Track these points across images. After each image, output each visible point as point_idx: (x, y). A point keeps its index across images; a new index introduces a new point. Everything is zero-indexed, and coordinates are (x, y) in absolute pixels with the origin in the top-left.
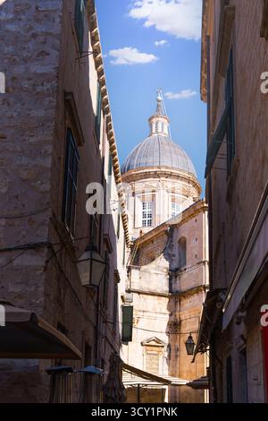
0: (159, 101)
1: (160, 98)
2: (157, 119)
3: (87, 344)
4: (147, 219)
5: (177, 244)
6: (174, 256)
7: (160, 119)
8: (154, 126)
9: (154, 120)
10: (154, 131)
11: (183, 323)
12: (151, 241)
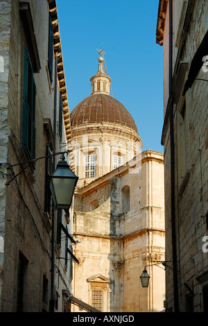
0: (100, 62)
1: (101, 59)
2: (99, 78)
3: (45, 276)
4: (90, 171)
5: (121, 193)
6: (118, 203)
7: (102, 78)
8: (96, 84)
9: (96, 80)
10: (96, 89)
11: (127, 262)
12: (95, 190)
